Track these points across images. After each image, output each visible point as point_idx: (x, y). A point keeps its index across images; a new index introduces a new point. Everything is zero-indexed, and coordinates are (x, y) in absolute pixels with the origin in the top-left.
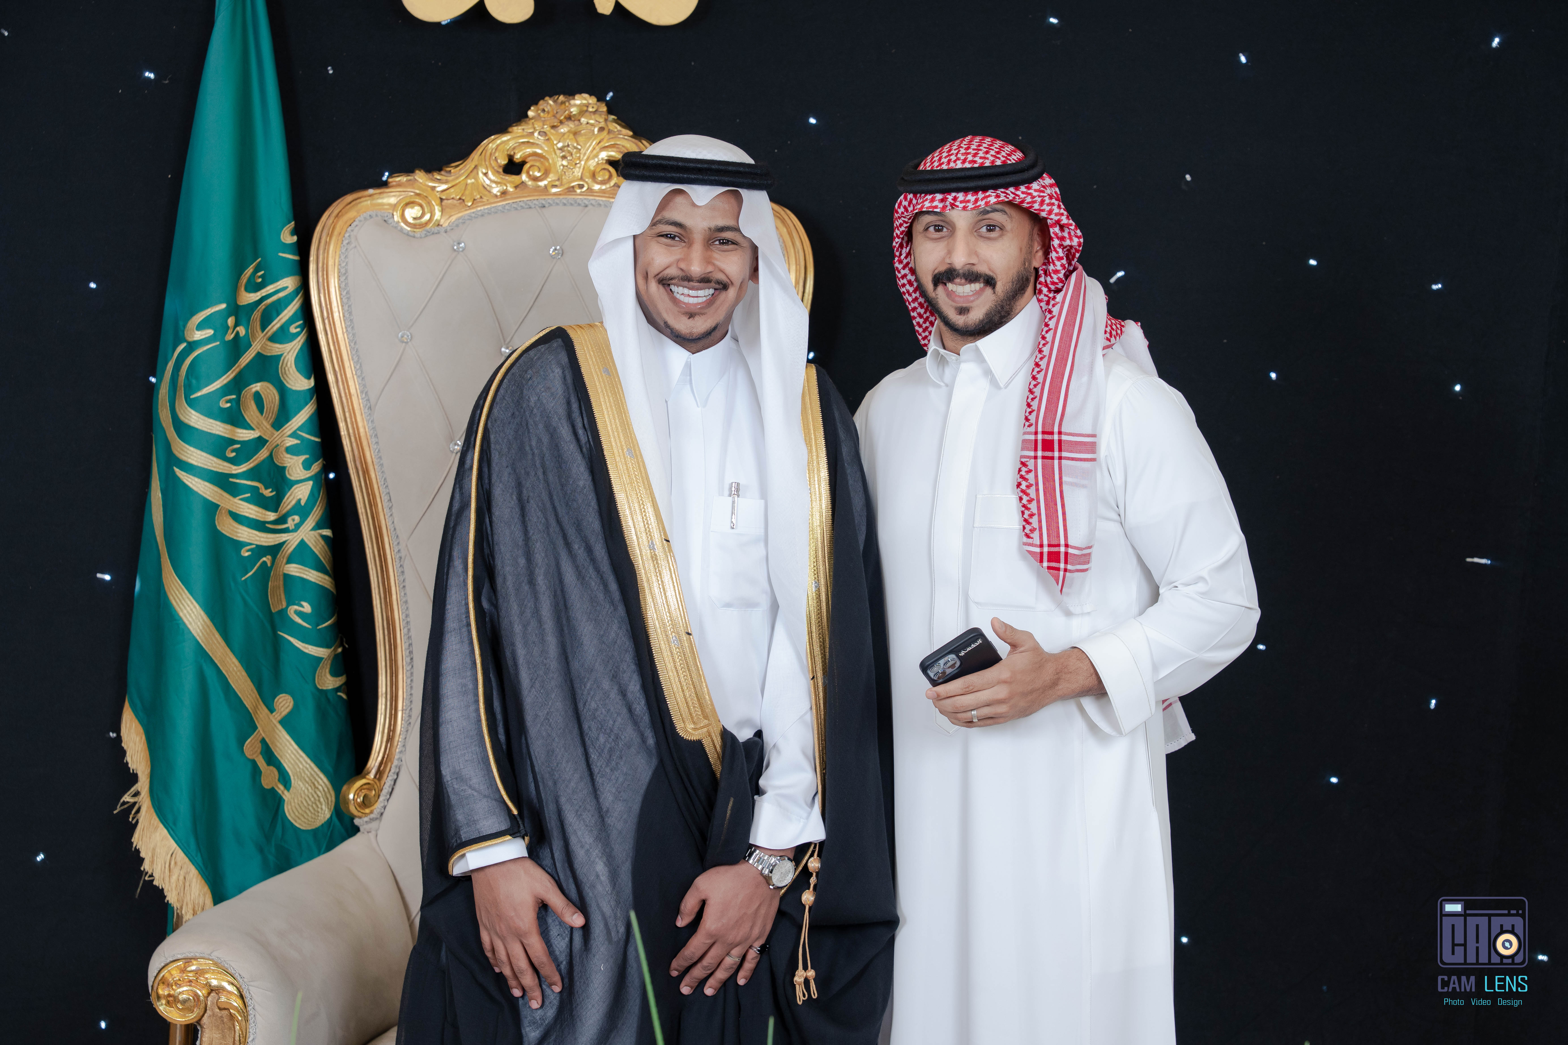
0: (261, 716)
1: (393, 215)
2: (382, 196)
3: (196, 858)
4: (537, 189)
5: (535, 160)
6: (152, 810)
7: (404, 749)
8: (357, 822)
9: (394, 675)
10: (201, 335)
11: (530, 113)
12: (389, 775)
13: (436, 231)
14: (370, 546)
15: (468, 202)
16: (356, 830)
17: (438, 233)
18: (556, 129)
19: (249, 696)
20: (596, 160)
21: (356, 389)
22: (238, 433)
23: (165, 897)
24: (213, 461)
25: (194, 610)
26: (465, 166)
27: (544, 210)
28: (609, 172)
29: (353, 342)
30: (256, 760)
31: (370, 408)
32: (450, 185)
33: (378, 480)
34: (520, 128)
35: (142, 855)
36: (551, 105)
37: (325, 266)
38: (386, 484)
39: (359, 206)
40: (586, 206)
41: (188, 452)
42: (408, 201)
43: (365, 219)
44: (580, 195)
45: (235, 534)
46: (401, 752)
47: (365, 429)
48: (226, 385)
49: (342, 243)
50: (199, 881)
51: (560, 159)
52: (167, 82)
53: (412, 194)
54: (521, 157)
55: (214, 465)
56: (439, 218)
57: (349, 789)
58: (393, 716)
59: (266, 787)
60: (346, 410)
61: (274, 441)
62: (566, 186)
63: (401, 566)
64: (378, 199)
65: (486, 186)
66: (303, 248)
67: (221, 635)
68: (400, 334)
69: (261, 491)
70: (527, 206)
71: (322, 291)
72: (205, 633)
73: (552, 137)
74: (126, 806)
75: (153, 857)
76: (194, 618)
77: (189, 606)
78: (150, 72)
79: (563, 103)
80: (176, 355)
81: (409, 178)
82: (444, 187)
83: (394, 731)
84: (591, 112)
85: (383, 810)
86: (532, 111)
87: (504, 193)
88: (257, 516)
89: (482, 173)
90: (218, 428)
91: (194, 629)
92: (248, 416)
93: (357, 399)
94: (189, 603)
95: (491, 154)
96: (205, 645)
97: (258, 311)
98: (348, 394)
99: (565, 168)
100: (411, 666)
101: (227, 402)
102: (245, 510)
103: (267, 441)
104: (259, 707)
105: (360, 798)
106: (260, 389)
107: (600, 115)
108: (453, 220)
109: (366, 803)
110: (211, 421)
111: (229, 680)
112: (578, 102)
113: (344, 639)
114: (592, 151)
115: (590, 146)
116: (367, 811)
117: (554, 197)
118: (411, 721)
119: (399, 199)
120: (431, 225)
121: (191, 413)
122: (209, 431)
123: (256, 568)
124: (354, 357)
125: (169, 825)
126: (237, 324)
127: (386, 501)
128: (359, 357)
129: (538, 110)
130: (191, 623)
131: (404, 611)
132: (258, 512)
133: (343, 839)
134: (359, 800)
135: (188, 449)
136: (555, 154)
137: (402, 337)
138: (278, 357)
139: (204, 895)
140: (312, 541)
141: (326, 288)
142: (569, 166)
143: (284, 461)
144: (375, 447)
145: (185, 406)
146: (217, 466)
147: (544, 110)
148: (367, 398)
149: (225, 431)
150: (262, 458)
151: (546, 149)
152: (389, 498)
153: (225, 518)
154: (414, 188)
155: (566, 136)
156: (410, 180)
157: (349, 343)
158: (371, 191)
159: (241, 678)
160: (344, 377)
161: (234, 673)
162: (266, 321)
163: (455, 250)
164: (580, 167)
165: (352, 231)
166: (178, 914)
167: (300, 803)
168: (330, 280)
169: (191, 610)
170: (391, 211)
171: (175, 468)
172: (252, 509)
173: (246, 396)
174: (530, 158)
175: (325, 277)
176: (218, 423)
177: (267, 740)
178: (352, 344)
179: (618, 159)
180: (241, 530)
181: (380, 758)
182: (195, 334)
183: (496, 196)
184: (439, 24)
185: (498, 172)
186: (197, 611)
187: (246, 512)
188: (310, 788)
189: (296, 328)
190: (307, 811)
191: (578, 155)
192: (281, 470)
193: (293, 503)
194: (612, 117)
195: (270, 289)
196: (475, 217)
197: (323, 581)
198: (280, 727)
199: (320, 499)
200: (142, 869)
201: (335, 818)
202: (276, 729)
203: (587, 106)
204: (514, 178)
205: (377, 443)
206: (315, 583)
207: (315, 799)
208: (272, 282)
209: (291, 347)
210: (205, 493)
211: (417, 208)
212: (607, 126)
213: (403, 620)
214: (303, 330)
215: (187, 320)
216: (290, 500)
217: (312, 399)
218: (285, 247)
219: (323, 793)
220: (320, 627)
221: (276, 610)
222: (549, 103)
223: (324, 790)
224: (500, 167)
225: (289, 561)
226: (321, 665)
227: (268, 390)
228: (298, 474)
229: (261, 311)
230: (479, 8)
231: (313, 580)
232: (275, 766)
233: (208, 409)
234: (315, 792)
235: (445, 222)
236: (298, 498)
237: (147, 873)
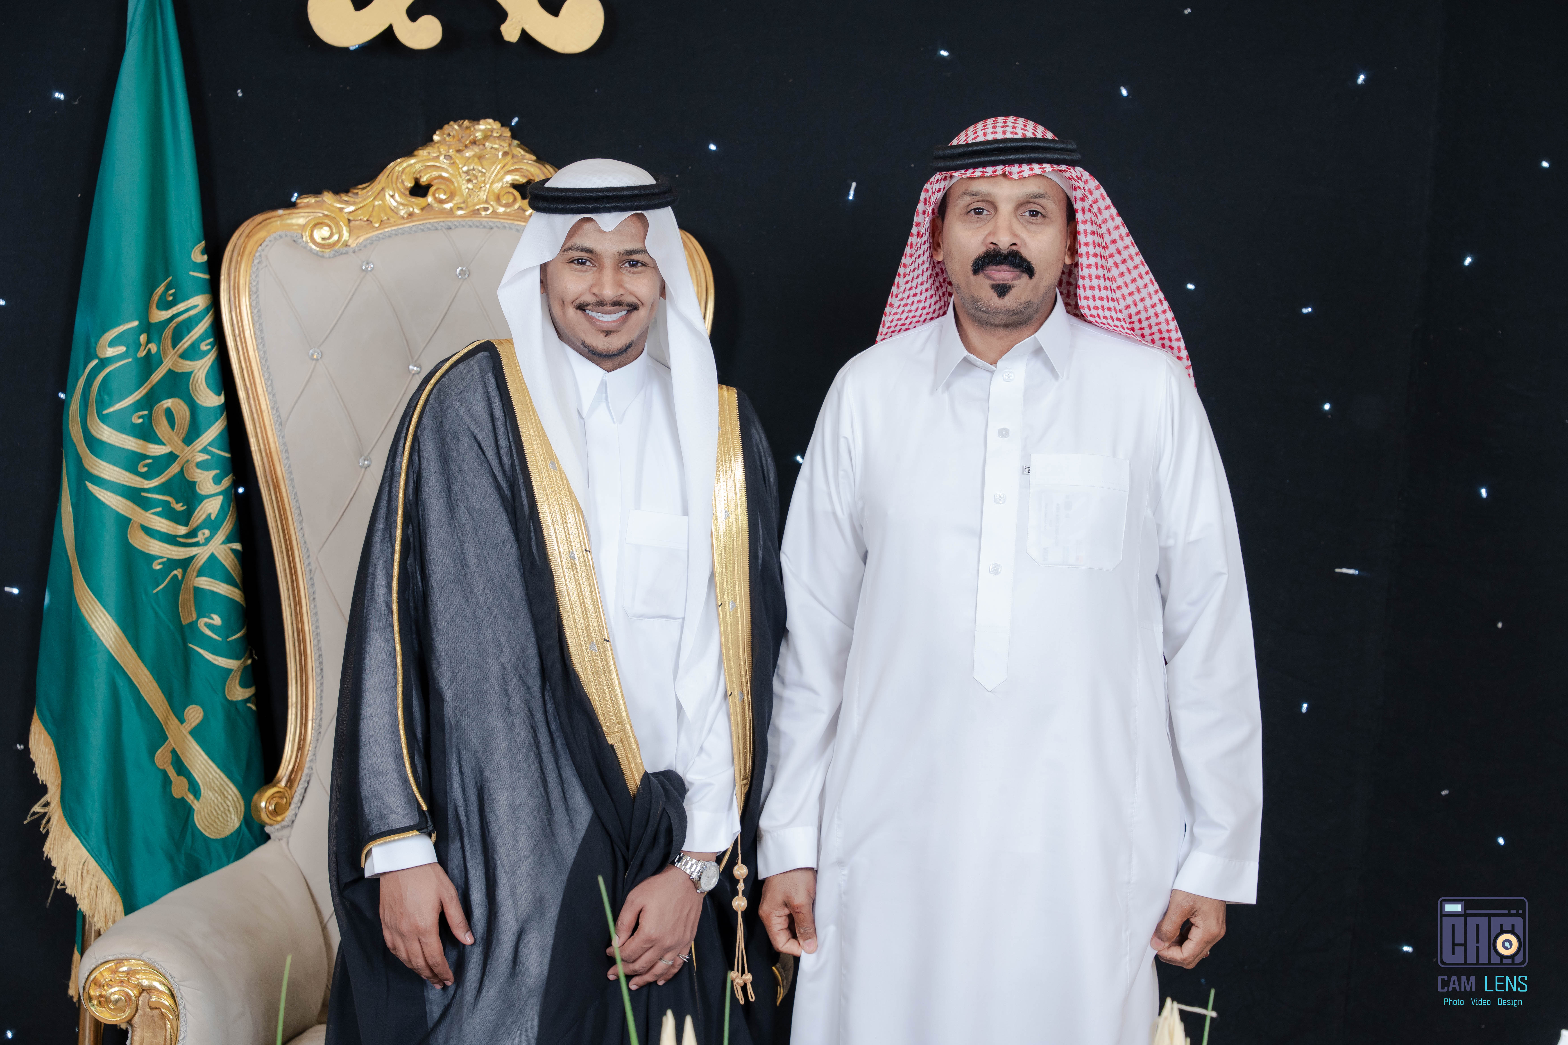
0: (171, 727)
1: (302, 235)
2: (291, 216)
3: (108, 867)
4: (443, 212)
5: (440, 183)
6: (64, 820)
7: (314, 758)
8: (268, 829)
9: (304, 685)
11: (436, 138)
12: (300, 783)
13: (344, 252)
14: (280, 559)
15: (375, 223)
16: (267, 837)
17: (347, 253)
18: (461, 153)
19: (160, 707)
20: (501, 184)
21: (267, 405)
22: (150, 448)
23: (77, 905)
24: (125, 475)
26: (372, 188)
27: (450, 231)
28: (514, 195)
29: (264, 359)
30: (167, 770)
31: (281, 424)
32: (357, 207)
33: (289, 492)
34: (425, 151)
35: (54, 864)
36: (456, 130)
37: (236, 284)
38: (296, 498)
39: (269, 226)
40: (492, 228)
41: (101, 466)
42: (317, 222)
43: (276, 239)
44: (485, 217)
45: (147, 547)
46: (311, 761)
47: (275, 443)
48: (138, 401)
49: (253, 262)
50: (110, 890)
51: (464, 182)
52: (77, 103)
53: (321, 215)
54: (427, 180)
55: (127, 479)
56: (347, 239)
57: (261, 797)
58: (303, 726)
59: (176, 797)
60: (258, 425)
61: (185, 457)
62: (472, 209)
63: (311, 578)
64: (287, 219)
65: (393, 208)
66: (214, 267)
67: (133, 647)
68: (311, 352)
69: (172, 506)
70: (433, 228)
71: (234, 309)
72: (118, 646)
73: (457, 161)
74: (36, 817)
75: (65, 866)
76: (106, 630)
77: (101, 618)
78: (60, 92)
79: (467, 128)
80: (88, 372)
81: (317, 199)
82: (351, 208)
83: (304, 740)
84: (495, 137)
85: (294, 818)
86: (437, 135)
87: (411, 215)
88: (168, 530)
89: (389, 195)
90: (131, 443)
91: (106, 641)
92: (159, 431)
93: (267, 415)
94: (100, 613)
95: (397, 177)
96: (117, 656)
97: (170, 328)
98: (259, 410)
99: (470, 191)
100: (321, 677)
101: (140, 417)
102: (156, 524)
103: (178, 456)
104: (170, 718)
105: (271, 806)
106: (172, 405)
107: (504, 140)
108: (360, 241)
109: (277, 811)
110: (124, 436)
111: (141, 691)
112: (482, 127)
113: (254, 652)
114: (496, 175)
115: (495, 170)
116: (279, 818)
117: (460, 219)
118: (321, 730)
119: (307, 220)
120: (340, 245)
121: (103, 428)
122: (121, 446)
123: (167, 581)
124: (265, 374)
125: (81, 834)
126: (148, 342)
127: (296, 515)
128: (269, 372)
129: (444, 134)
130: (103, 635)
131: (314, 622)
132: (169, 526)
133: (252, 848)
134: (270, 808)
135: (101, 464)
136: (461, 177)
137: (313, 355)
138: (188, 375)
139: (116, 903)
140: (222, 554)
141: (237, 306)
142: (474, 189)
143: (194, 476)
144: (286, 462)
145: (97, 422)
146: (130, 480)
147: (449, 135)
148: (278, 414)
149: (137, 446)
150: (173, 473)
151: (451, 172)
152: (299, 512)
153: (137, 532)
154: (322, 209)
155: (470, 161)
156: (318, 201)
157: (260, 360)
158: (280, 212)
159: (152, 689)
160: (255, 393)
161: (145, 684)
162: (177, 338)
163: (363, 270)
164: (485, 191)
165: (263, 250)
166: (89, 921)
167: (209, 812)
168: (241, 297)
169: (104, 622)
170: (300, 232)
171: (87, 483)
172: (163, 523)
173: (158, 412)
174: (436, 181)
175: (237, 295)
176: (131, 438)
177: (177, 751)
178: (263, 362)
179: (522, 183)
180: (153, 543)
181: (291, 767)
182: (107, 350)
183: (403, 218)
184: (347, 49)
185: (405, 194)
186: (110, 623)
187: (158, 526)
188: (219, 798)
189: (207, 345)
190: (217, 821)
191: (483, 179)
192: (192, 485)
193: (204, 517)
194: (516, 142)
195: (181, 307)
196: (383, 238)
197: (233, 593)
198: (190, 737)
199: (230, 513)
200: (54, 877)
201: (244, 827)
202: (185, 739)
203: (492, 131)
204: (420, 200)
205: (288, 458)
206: (225, 596)
207: (224, 808)
208: (183, 300)
209: (202, 364)
210: (118, 507)
211: (326, 229)
212: (511, 151)
213: (313, 632)
214: (213, 348)
215: (99, 337)
216: (200, 514)
217: (222, 415)
218: (196, 267)
219: (233, 803)
220: (230, 639)
221: (187, 622)
222: (454, 128)
223: (233, 800)
224: (406, 189)
225: (199, 574)
226: (231, 676)
227: (179, 406)
228: (208, 488)
229: (172, 328)
230: (388, 34)
231: (223, 593)
232: (184, 776)
233: (120, 424)
234: (225, 802)
235: (353, 242)
236: (209, 512)
237: (59, 881)
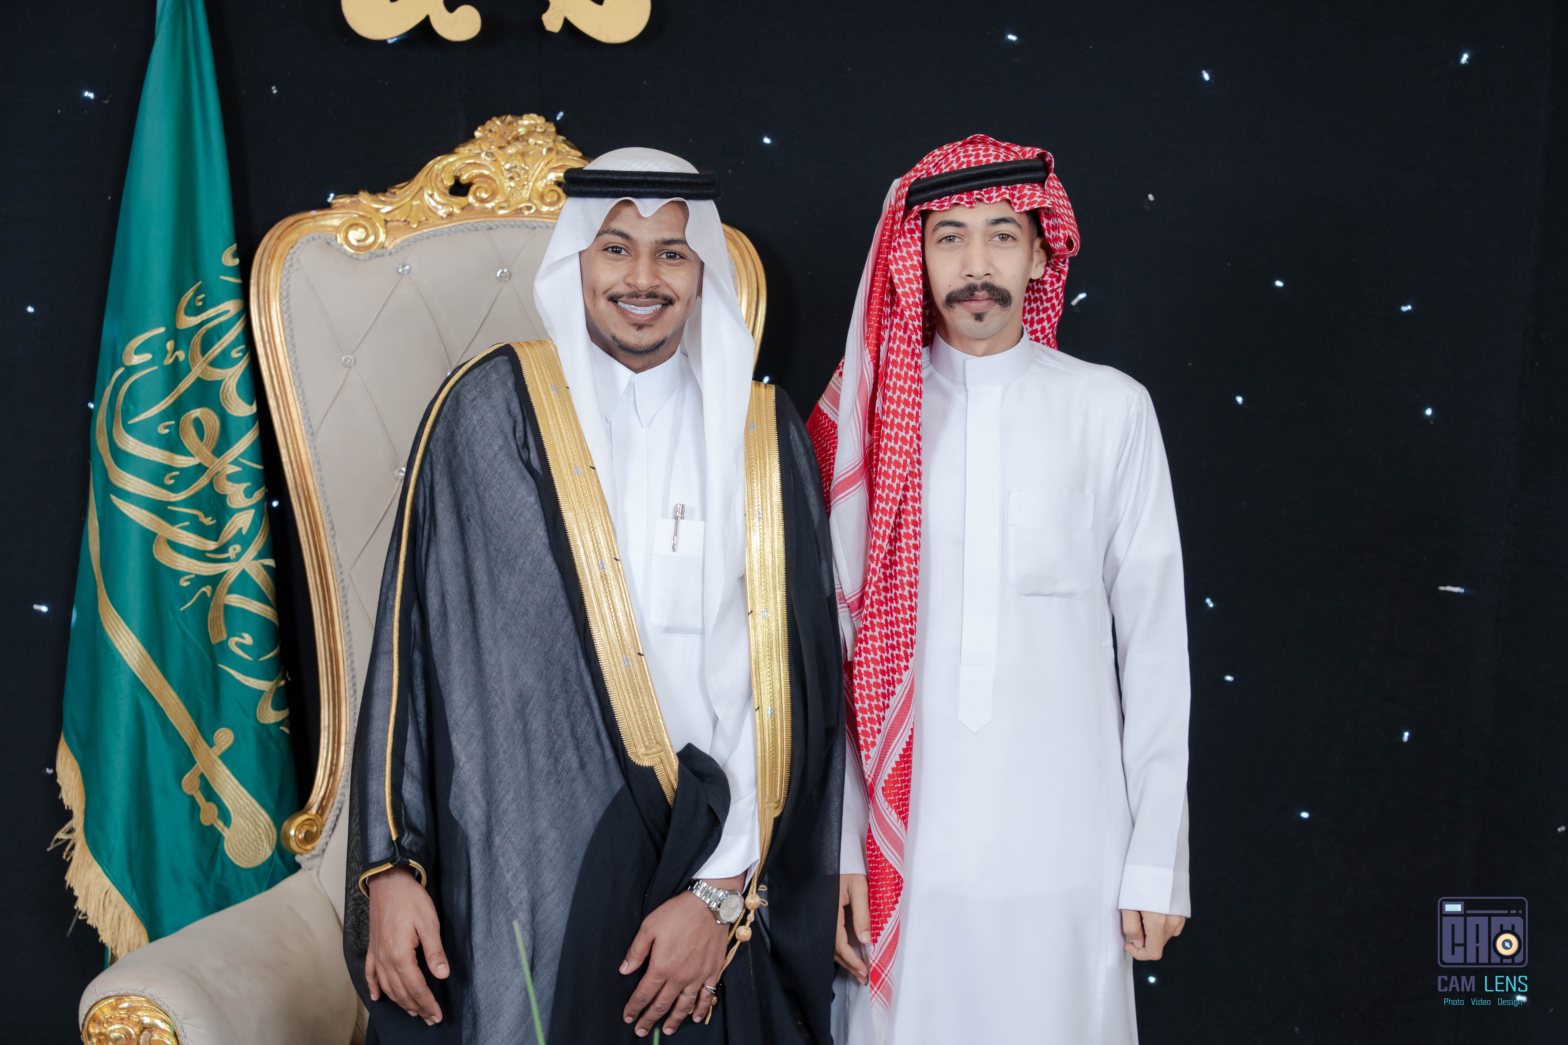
0: (200, 750)
1: (336, 237)
2: (325, 217)
3: (131, 897)
4: (484, 211)
5: (481, 182)
6: (87, 848)
8: (298, 858)
9: (337, 708)
10: (139, 360)
11: (477, 134)
12: (332, 811)
13: (380, 254)
14: (313, 575)
15: (413, 223)
16: (297, 867)
17: (383, 255)
18: (504, 150)
19: (187, 730)
20: (545, 181)
21: (298, 414)
22: (177, 459)
23: (99, 936)
24: (150, 488)
25: (130, 641)
26: (410, 187)
27: (491, 232)
28: (558, 193)
29: (295, 366)
30: (195, 795)
31: (312, 434)
32: (395, 207)
33: (321, 508)
34: (466, 148)
35: (76, 893)
36: (498, 126)
37: (266, 289)
38: (329, 512)
39: (302, 228)
40: (534, 228)
41: (125, 479)
42: (351, 222)
43: (308, 241)
44: (528, 216)
45: (173, 563)
46: (343, 787)
47: (307, 455)
48: (164, 411)
49: (284, 266)
50: (134, 920)
51: (507, 181)
52: (107, 102)
53: (356, 216)
54: (467, 178)
55: (152, 492)
56: (384, 240)
57: (290, 825)
58: (335, 750)
59: (205, 824)
60: (288, 436)
61: (214, 469)
62: (514, 208)
63: (344, 596)
64: (320, 220)
65: (432, 208)
66: (244, 271)
67: (158, 667)
68: (343, 358)
69: (200, 520)
70: (474, 228)
71: (263, 314)
72: (142, 665)
73: (499, 158)
74: (60, 843)
75: (87, 895)
76: (130, 649)
77: (125, 637)
78: (90, 92)
79: (510, 123)
80: (115, 380)
81: (353, 199)
82: (389, 208)
83: (337, 765)
84: (539, 133)
85: (325, 847)
86: (479, 131)
87: (450, 215)
88: (196, 545)
89: (428, 194)
90: (156, 455)
91: (130, 660)
92: (187, 443)
93: (298, 424)
94: (125, 633)
95: (437, 175)
96: (141, 676)
97: (199, 335)
98: (289, 420)
99: (513, 189)
101: (166, 427)
102: (183, 539)
103: (207, 468)
104: (198, 741)
105: (301, 834)
106: (200, 415)
107: (548, 136)
108: (398, 243)
109: (308, 839)
110: (149, 447)
111: (167, 713)
112: (526, 122)
113: (287, 672)
114: (540, 172)
115: (538, 167)
116: (309, 847)
117: (501, 219)
119: (342, 221)
120: (376, 247)
121: (129, 439)
122: (147, 457)
123: (195, 598)
124: (296, 382)
125: (103, 862)
126: (176, 349)
127: (329, 529)
128: (300, 381)
129: (485, 130)
130: (127, 655)
131: (347, 642)
132: (197, 541)
133: (284, 877)
134: (300, 836)
135: (125, 476)
136: (503, 175)
137: (345, 361)
138: (219, 383)
139: (140, 935)
140: (254, 570)
141: (267, 311)
142: (517, 188)
143: (224, 488)
144: (318, 473)
145: (122, 432)
146: (155, 493)
147: (491, 131)
148: (309, 424)
149: (163, 457)
150: (202, 486)
151: (493, 170)
152: (331, 526)
153: (163, 547)
154: (358, 210)
155: (513, 157)
156: (354, 202)
157: (291, 367)
158: (313, 213)
159: (179, 710)
160: (285, 402)
161: (172, 707)
162: (206, 345)
163: (399, 273)
164: (528, 189)
165: (294, 253)
166: (112, 954)
167: (240, 841)
168: (271, 303)
169: (128, 641)
170: (334, 233)
171: (113, 497)
172: (191, 538)
173: (185, 422)
174: (477, 179)
175: (266, 300)
176: (156, 449)
177: (206, 775)
178: (294, 369)
180: (180, 559)
181: (322, 793)
182: (133, 358)
183: (442, 218)
184: (385, 42)
185: (444, 194)
186: (133, 642)
187: (185, 541)
188: (250, 825)
189: (238, 352)
190: (248, 849)
191: (526, 176)
192: (222, 498)
193: (235, 531)
194: (561, 138)
195: (211, 313)
196: (420, 240)
197: (265, 611)
198: (219, 762)
199: (262, 528)
200: (76, 907)
201: (276, 857)
202: (215, 764)
203: (535, 126)
204: (461, 200)
205: (319, 470)
206: (256, 614)
207: (256, 836)
208: (213, 306)
209: (232, 372)
210: (143, 521)
211: (361, 230)
212: (556, 146)
213: (347, 651)
214: (244, 355)
215: (125, 344)
216: (231, 528)
217: (253, 425)
218: (227, 270)
219: (265, 830)
220: (262, 659)
221: (217, 642)
222: (496, 123)
223: (265, 827)
224: (446, 188)
225: (230, 592)
226: (262, 698)
227: (209, 416)
228: (239, 502)
229: (201, 335)
230: (425, 25)
231: (254, 611)
232: (214, 802)
233: (146, 435)
234: (256, 829)
235: (389, 244)
236: (240, 526)
237: (80, 912)
